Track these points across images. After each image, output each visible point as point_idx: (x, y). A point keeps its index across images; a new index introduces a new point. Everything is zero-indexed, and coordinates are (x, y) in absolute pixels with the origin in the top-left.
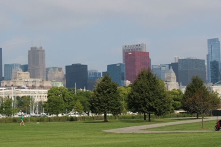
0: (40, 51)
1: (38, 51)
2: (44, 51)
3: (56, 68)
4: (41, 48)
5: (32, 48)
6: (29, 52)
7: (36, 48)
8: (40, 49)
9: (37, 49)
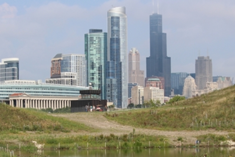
0: (207, 60)
1: (205, 60)
2: (211, 61)
3: (225, 77)
4: (208, 57)
5: (199, 58)
6: (197, 61)
7: (203, 57)
8: (207, 59)
9: (204, 59)
